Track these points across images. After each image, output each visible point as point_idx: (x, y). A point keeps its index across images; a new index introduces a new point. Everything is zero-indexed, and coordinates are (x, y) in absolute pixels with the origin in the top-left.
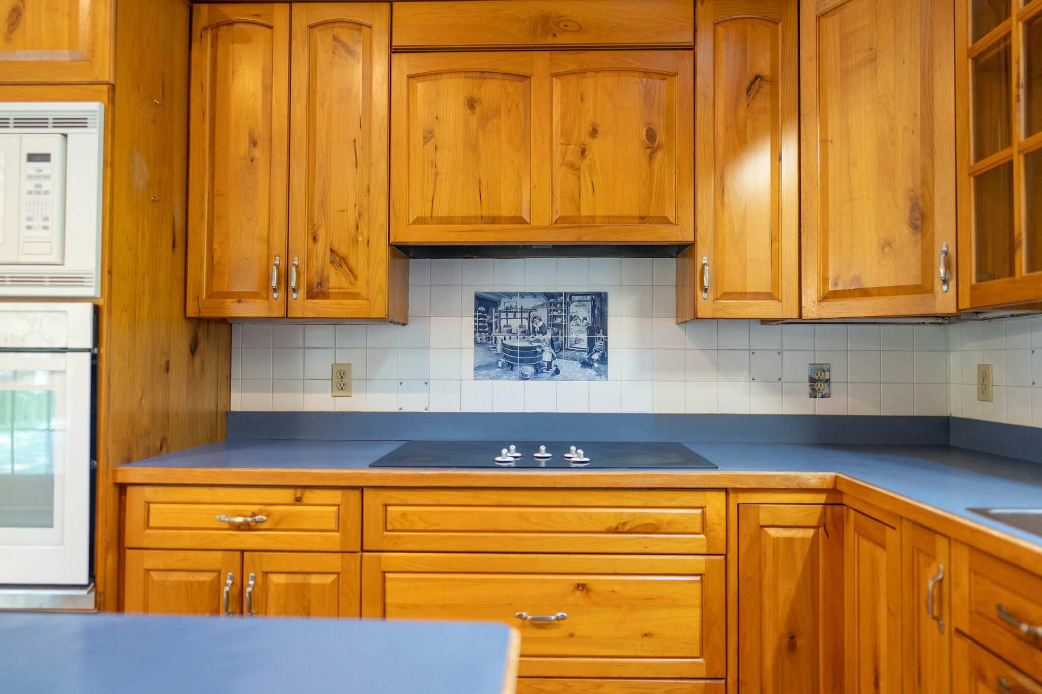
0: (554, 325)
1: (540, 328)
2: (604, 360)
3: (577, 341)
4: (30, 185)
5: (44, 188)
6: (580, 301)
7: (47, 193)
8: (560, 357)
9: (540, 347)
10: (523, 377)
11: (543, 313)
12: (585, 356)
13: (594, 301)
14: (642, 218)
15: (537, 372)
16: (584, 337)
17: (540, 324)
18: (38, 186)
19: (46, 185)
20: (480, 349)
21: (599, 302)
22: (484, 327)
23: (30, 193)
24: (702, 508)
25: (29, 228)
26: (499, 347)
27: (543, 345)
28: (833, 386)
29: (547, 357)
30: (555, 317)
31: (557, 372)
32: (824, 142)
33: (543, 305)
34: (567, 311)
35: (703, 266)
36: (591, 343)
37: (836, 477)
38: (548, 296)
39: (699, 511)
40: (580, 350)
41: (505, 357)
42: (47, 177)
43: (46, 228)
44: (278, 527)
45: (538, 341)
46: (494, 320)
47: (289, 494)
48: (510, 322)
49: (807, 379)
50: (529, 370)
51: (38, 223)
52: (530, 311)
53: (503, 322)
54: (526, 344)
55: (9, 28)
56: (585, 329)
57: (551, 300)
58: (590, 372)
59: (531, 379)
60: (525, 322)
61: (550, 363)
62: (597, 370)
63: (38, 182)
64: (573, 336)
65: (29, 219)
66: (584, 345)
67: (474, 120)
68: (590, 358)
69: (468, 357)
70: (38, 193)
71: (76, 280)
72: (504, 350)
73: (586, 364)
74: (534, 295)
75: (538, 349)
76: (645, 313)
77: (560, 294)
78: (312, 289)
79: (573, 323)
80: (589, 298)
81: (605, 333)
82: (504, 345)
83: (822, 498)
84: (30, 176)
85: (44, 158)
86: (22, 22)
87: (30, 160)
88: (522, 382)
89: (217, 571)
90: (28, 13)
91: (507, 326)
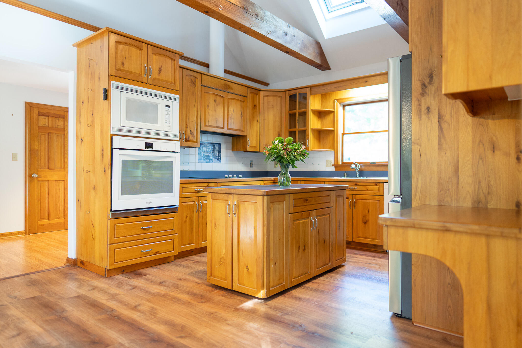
0: (212, 150)
1: (210, 151)
2: (220, 159)
3: (216, 154)
4: (166, 112)
6: (216, 145)
7: (170, 115)
8: (213, 158)
11: (210, 147)
12: (217, 157)
13: (219, 145)
14: (240, 130)
15: (209, 161)
16: (217, 153)
18: (168, 113)
19: (170, 113)
20: (199, 155)
22: (200, 150)
23: (166, 114)
24: (261, 184)
25: (166, 123)
26: (203, 155)
28: (253, 165)
29: (211, 158)
31: (213, 161)
32: (264, 120)
33: (210, 145)
34: (214, 147)
35: (248, 141)
36: (218, 154)
37: (275, 178)
38: (211, 143)
40: (217, 156)
41: (204, 157)
42: (170, 111)
43: (169, 123)
44: (204, 191)
45: (209, 154)
46: (202, 148)
47: (206, 185)
48: (205, 149)
49: (250, 164)
50: (208, 160)
51: (168, 122)
52: (208, 147)
53: (203, 149)
54: (207, 154)
55: (159, 73)
56: (217, 151)
58: (218, 161)
60: (207, 149)
61: (211, 159)
62: (219, 161)
63: (168, 112)
65: (166, 121)
66: (217, 155)
69: (197, 157)
70: (168, 115)
73: (218, 159)
74: (209, 143)
75: (210, 156)
76: (227, 149)
77: (213, 143)
78: (187, 139)
79: (215, 150)
80: (218, 144)
81: (221, 153)
83: (272, 182)
84: (166, 111)
85: (169, 107)
86: (161, 72)
87: (166, 107)
88: (207, 163)
89: (194, 202)
90: (163, 70)
91: (204, 150)
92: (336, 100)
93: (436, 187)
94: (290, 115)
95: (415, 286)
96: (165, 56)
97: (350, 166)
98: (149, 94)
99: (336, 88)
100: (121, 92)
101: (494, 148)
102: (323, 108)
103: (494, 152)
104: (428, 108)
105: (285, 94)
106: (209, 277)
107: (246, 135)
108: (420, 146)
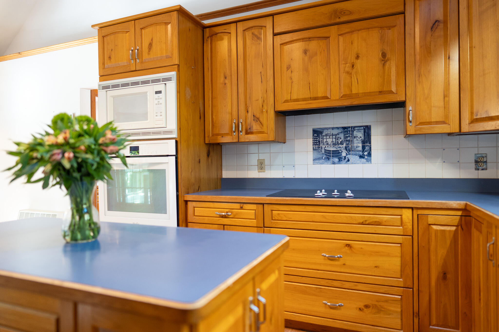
0: (347, 141)
1: (341, 142)
2: (369, 155)
3: (357, 147)
4: (156, 102)
5: (160, 102)
6: (358, 130)
7: (161, 104)
8: (350, 154)
9: (341, 150)
10: (334, 163)
11: (342, 136)
12: (361, 153)
13: (364, 129)
14: (380, 92)
15: (339, 161)
16: (361, 145)
17: (341, 140)
18: (159, 102)
19: (161, 101)
20: (315, 152)
21: (367, 130)
22: (317, 143)
23: (156, 104)
24: (401, 215)
25: (156, 116)
26: (323, 151)
27: (342, 149)
28: (489, 164)
29: (344, 154)
30: (347, 137)
31: (348, 160)
32: (471, 48)
33: (342, 132)
34: (352, 134)
35: (409, 111)
36: (363, 147)
37: (466, 204)
38: (344, 128)
40: (359, 151)
41: (326, 155)
42: (161, 98)
43: (161, 115)
44: (235, 217)
45: (340, 147)
46: (321, 140)
47: (238, 206)
48: (328, 140)
49: (474, 161)
50: (336, 160)
51: (159, 114)
52: (336, 135)
53: (325, 140)
54: (335, 149)
55: (149, 50)
56: (360, 142)
57: (345, 130)
58: (363, 160)
59: (337, 164)
60: (334, 140)
61: (345, 157)
62: (367, 159)
63: (159, 100)
64: (355, 145)
65: (157, 113)
66: (360, 148)
67: (306, 58)
68: (363, 154)
69: (311, 155)
70: (159, 104)
71: (170, 132)
72: (325, 152)
73: (361, 157)
74: (338, 128)
76: (389, 133)
77: (349, 127)
78: (248, 131)
79: (355, 139)
80: (362, 128)
81: (370, 143)
82: (325, 150)
84: (156, 99)
85: (160, 92)
86: (152, 48)
87: (156, 94)
88: (333, 165)
90: (154, 44)
91: (326, 142)
96: (156, 24)
100: (107, 91)
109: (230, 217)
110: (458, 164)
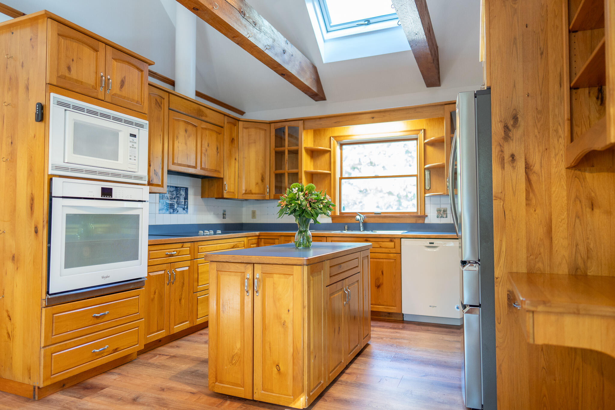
0: (177, 197)
1: (174, 197)
2: (187, 208)
3: (182, 202)
4: (131, 144)
5: (135, 146)
6: (183, 190)
7: (135, 148)
8: (178, 207)
9: (174, 203)
10: (170, 213)
11: (175, 193)
12: (184, 206)
13: (185, 190)
14: (216, 170)
15: (174, 211)
16: (183, 201)
17: (174, 196)
18: (133, 145)
19: (135, 145)
20: (160, 203)
21: (186, 189)
22: (161, 196)
23: (131, 147)
24: (244, 241)
25: (130, 159)
27: (175, 203)
28: (226, 216)
29: (176, 207)
30: (177, 194)
31: (178, 211)
32: (244, 158)
33: (175, 190)
34: (180, 193)
35: (225, 184)
36: (185, 202)
37: (260, 233)
38: (176, 187)
39: (243, 242)
40: (183, 205)
41: (166, 206)
42: (135, 143)
43: (135, 160)
44: (179, 255)
45: (174, 201)
49: (222, 214)
50: (172, 211)
51: (133, 158)
52: (172, 192)
54: (171, 203)
55: (121, 87)
56: (183, 198)
57: (177, 189)
58: (185, 211)
59: (172, 214)
60: (171, 196)
61: (176, 209)
62: (186, 211)
63: (133, 144)
64: (181, 200)
65: (130, 156)
66: (183, 203)
67: (186, 135)
68: (185, 207)
69: (157, 206)
70: (133, 148)
71: (140, 178)
72: (166, 204)
73: (184, 209)
74: (173, 187)
75: (174, 204)
76: (195, 195)
77: (178, 187)
78: (150, 182)
79: (181, 196)
80: (184, 189)
81: (188, 200)
82: (166, 202)
83: (257, 237)
84: (131, 142)
85: (135, 136)
86: (124, 86)
87: (130, 136)
88: (170, 214)
89: (165, 270)
90: (126, 83)
91: (167, 196)
92: (333, 137)
93: (525, 251)
94: (277, 153)
95: (501, 373)
96: (129, 63)
97: (355, 217)
98: (107, 116)
99: (336, 122)
100: (65, 110)
101: (592, 205)
102: (317, 146)
103: (593, 209)
104: (513, 156)
105: (269, 126)
106: (213, 383)
107: (223, 177)
108: (504, 201)
109: (175, 255)
110: (217, 215)
